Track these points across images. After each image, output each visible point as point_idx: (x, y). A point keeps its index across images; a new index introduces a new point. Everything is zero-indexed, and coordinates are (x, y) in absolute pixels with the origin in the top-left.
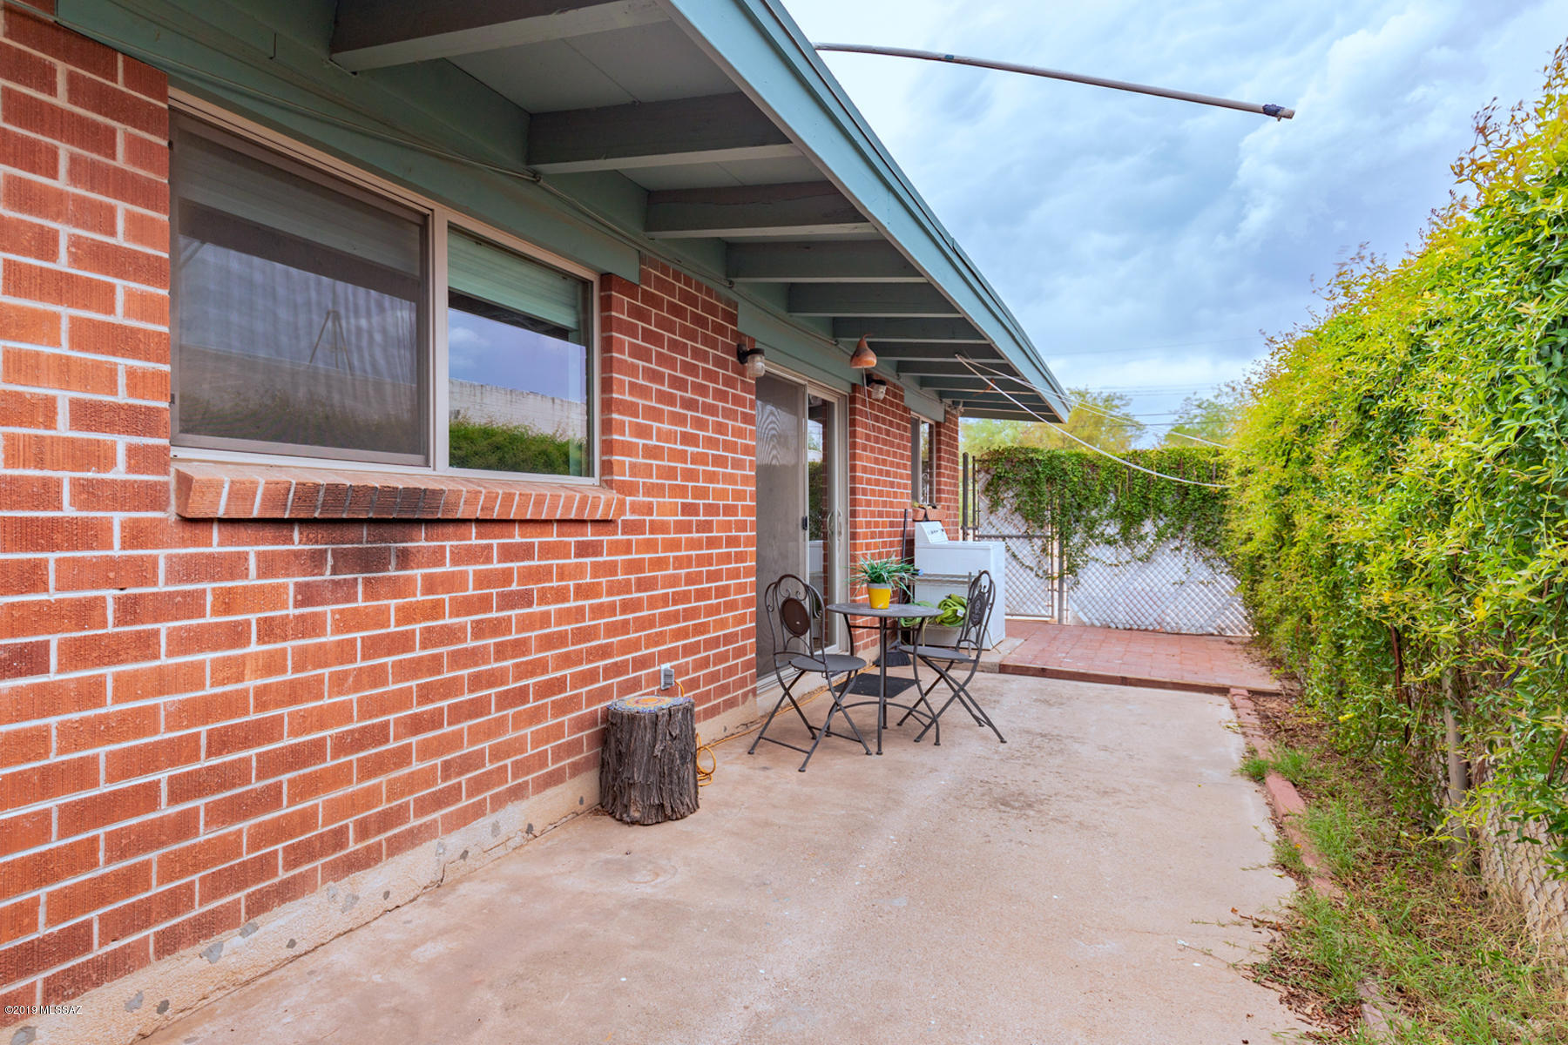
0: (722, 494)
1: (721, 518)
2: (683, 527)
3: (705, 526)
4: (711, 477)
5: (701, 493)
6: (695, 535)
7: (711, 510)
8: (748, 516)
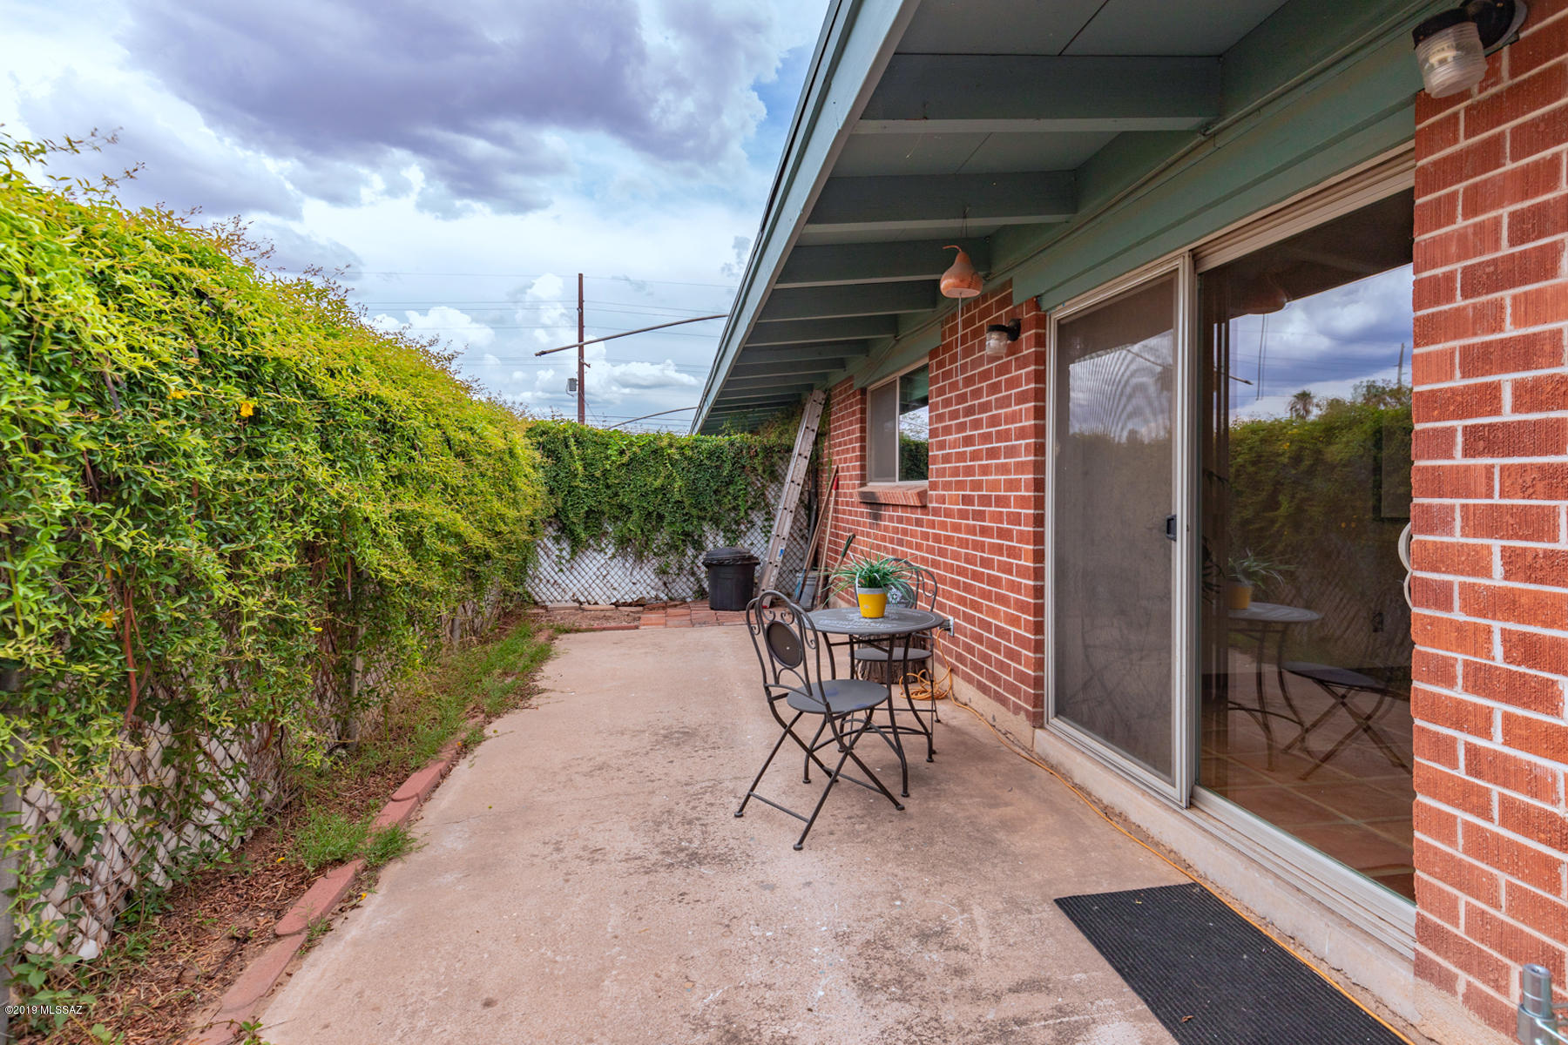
0: (994, 485)
1: (993, 509)
2: (963, 515)
3: (979, 515)
4: (985, 470)
5: (977, 486)
6: (971, 522)
7: (985, 501)
8: (1023, 508)
